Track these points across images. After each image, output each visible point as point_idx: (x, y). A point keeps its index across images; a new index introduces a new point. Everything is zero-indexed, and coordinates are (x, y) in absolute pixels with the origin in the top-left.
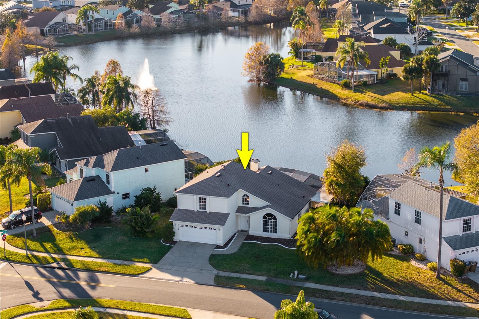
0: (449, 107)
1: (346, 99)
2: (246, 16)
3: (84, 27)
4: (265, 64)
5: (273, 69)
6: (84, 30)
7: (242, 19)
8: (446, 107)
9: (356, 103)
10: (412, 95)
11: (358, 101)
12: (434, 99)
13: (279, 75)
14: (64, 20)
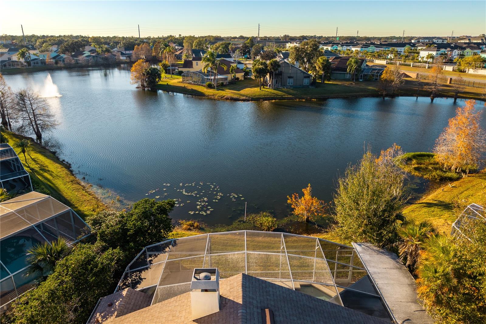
0: (291, 96)
1: (213, 95)
2: (130, 59)
3: (25, 64)
4: (147, 75)
5: (153, 78)
6: (26, 66)
7: (128, 60)
8: (289, 96)
9: (222, 97)
10: (260, 89)
11: (224, 96)
12: (277, 91)
13: (157, 82)
14: (9, 59)
